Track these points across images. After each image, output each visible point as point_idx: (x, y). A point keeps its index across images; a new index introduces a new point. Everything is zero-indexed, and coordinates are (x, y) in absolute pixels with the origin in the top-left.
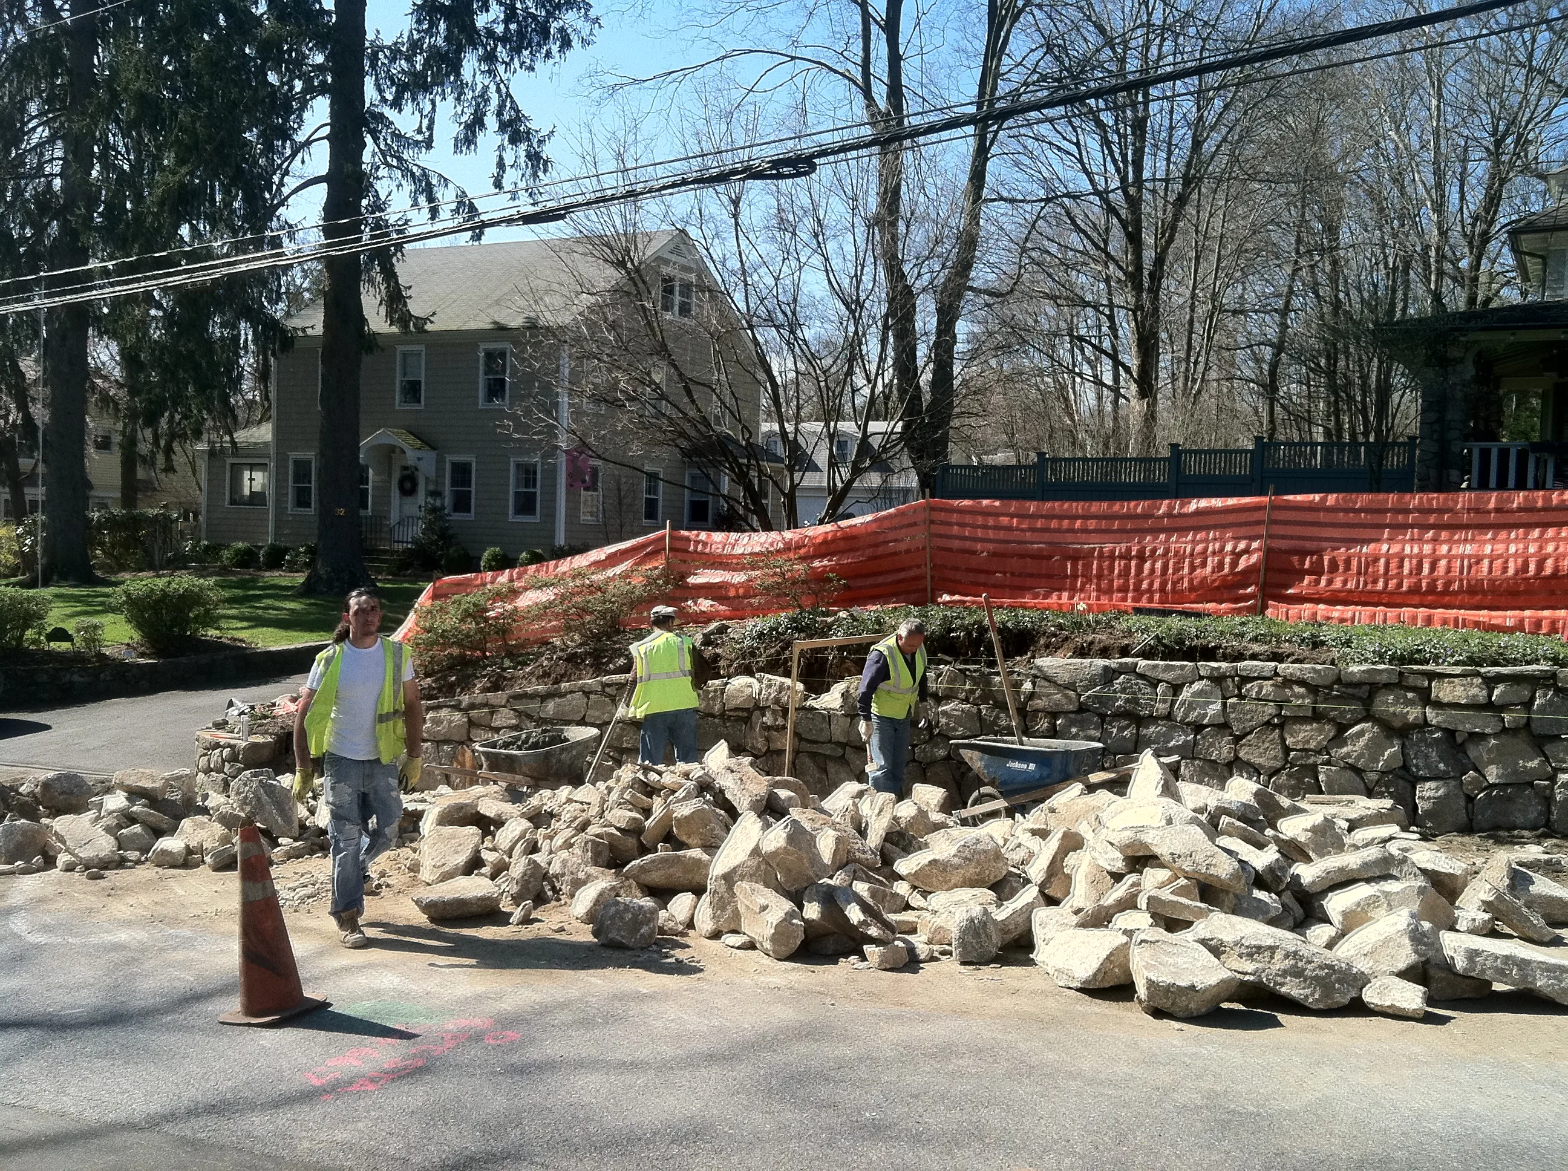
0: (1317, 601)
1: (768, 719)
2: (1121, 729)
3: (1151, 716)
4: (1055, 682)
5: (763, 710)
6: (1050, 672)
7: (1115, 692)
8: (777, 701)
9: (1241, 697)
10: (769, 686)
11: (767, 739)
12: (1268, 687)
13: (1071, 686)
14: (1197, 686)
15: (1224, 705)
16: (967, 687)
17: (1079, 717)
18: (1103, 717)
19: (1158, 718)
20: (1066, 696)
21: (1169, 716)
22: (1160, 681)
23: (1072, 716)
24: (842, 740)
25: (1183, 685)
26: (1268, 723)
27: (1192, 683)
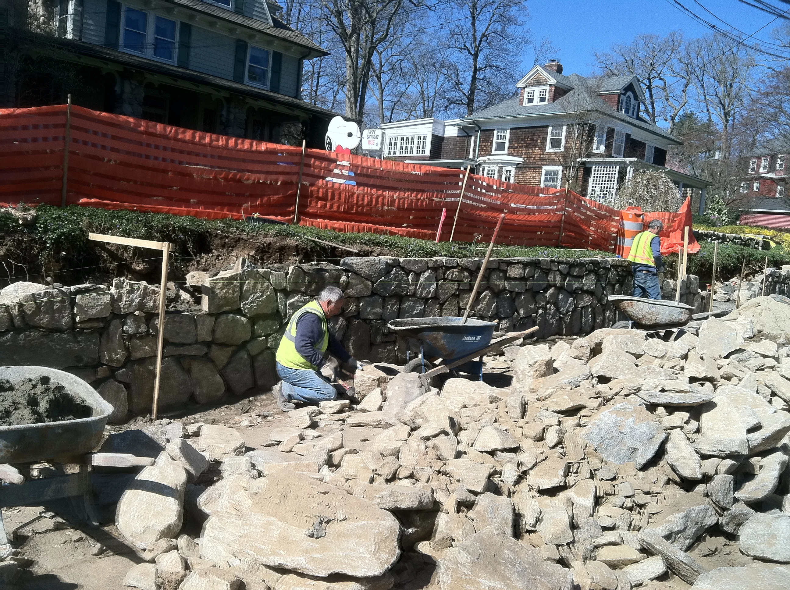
0: (324, 218)
1: (129, 327)
2: (392, 307)
3: (406, 295)
4: (361, 275)
5: (123, 318)
6: (357, 268)
7: (391, 280)
8: (141, 306)
9: (445, 279)
10: (131, 292)
11: (127, 349)
12: (456, 272)
13: (368, 278)
14: (427, 274)
15: (437, 284)
16: (306, 282)
17: (371, 299)
18: (384, 298)
19: (409, 296)
20: (366, 285)
21: (414, 294)
22: (411, 271)
23: (368, 299)
24: (209, 339)
25: (421, 273)
26: (454, 295)
27: (424, 272)
